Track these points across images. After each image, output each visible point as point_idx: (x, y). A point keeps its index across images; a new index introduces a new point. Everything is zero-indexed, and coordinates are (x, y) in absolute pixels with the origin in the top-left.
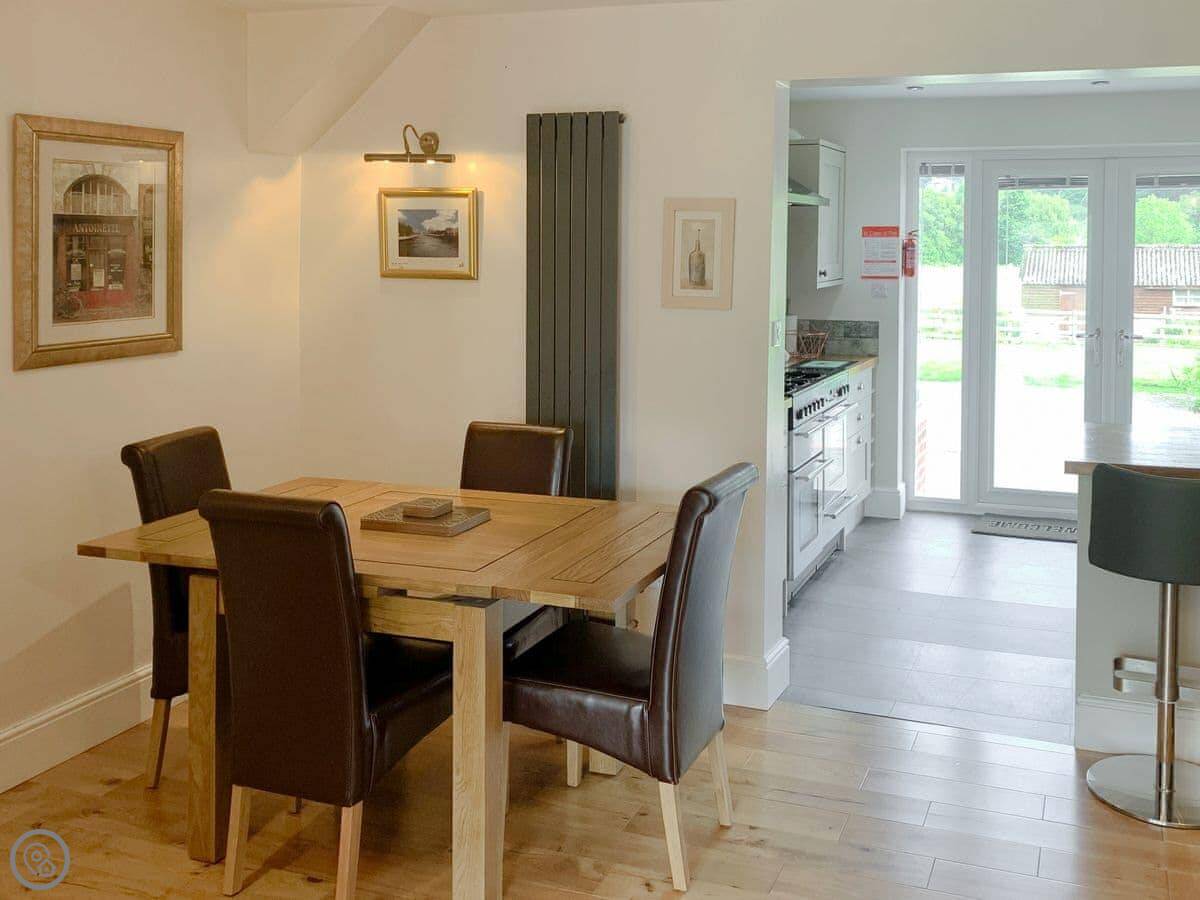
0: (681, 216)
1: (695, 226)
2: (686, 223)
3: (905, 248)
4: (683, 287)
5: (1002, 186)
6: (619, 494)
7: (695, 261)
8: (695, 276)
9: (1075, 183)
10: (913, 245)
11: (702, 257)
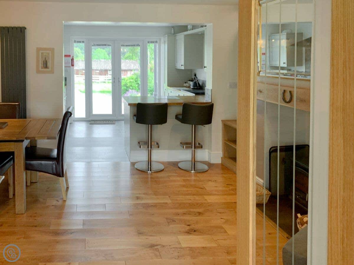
0: (41, 52)
1: (44, 54)
2: (42, 53)
3: (72, 60)
4: (42, 68)
5: (93, 46)
6: (27, 117)
7: (45, 62)
8: (45, 66)
9: (108, 45)
10: (73, 59)
11: (46, 61)
